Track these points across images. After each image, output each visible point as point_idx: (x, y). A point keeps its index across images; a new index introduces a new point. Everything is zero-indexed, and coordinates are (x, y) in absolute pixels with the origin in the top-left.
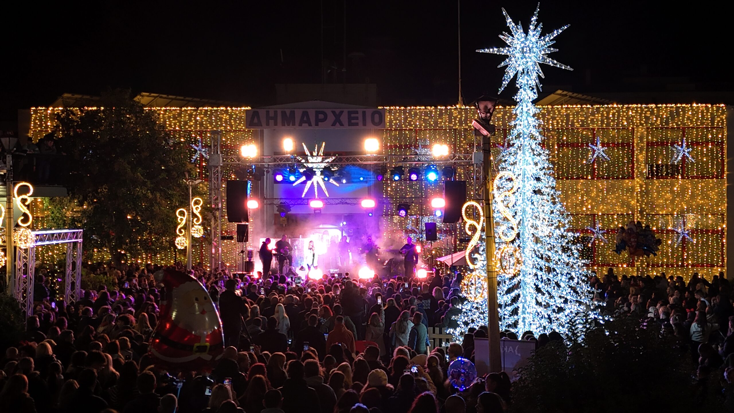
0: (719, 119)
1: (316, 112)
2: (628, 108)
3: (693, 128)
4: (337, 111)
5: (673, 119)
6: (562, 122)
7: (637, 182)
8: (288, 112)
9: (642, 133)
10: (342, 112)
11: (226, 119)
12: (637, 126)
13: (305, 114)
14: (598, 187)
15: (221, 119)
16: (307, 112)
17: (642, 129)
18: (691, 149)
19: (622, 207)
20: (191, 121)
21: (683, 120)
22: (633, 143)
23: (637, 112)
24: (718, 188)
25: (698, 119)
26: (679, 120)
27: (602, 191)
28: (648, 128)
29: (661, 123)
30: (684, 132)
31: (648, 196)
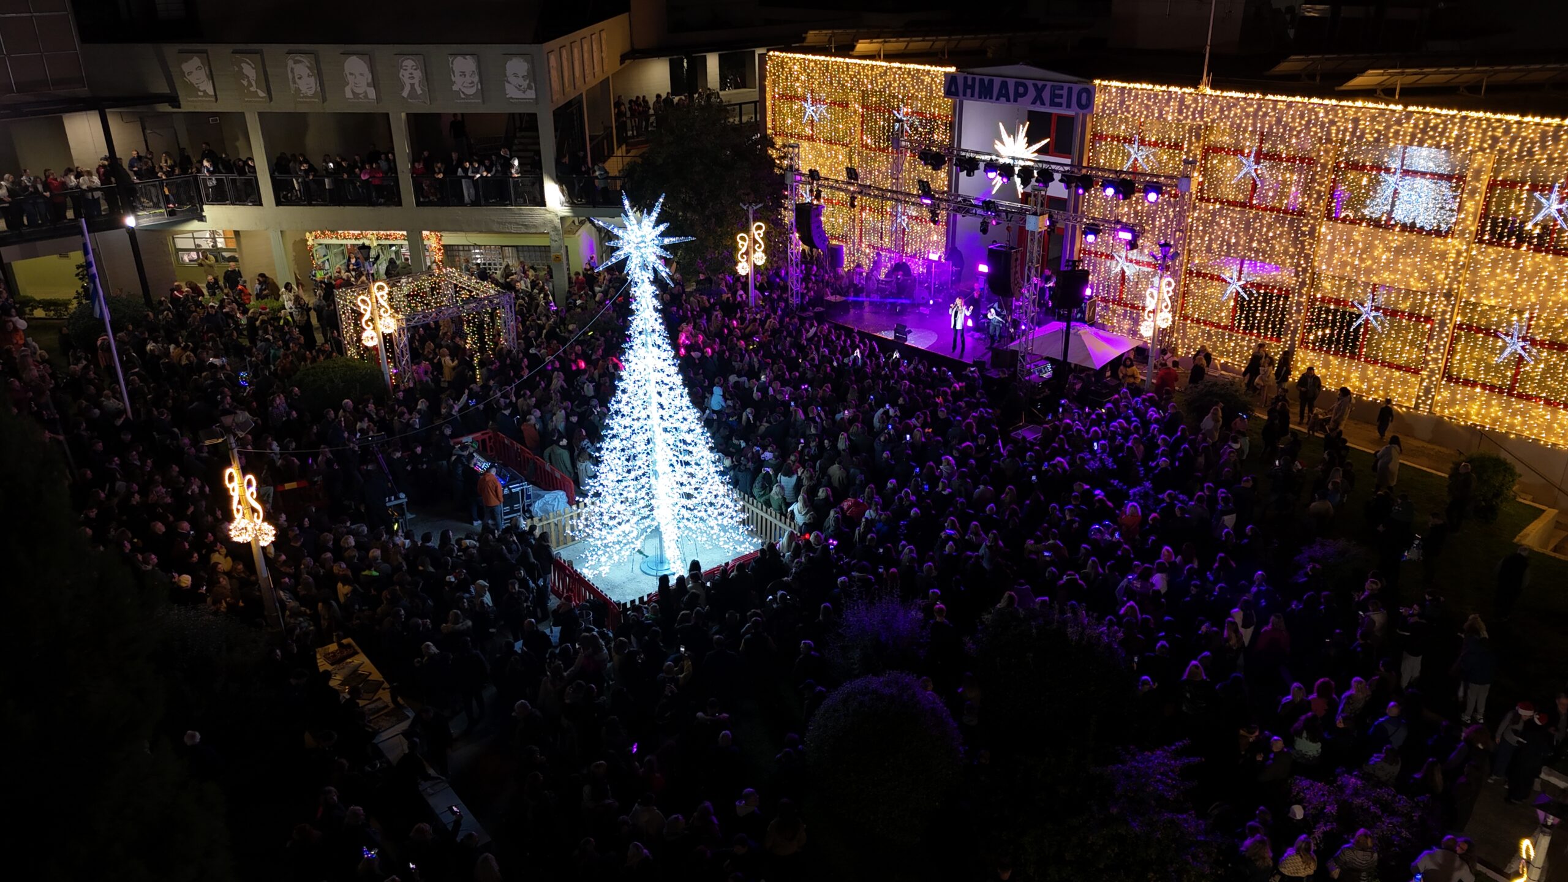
1: (1016, 83)
2: (1464, 118)
4: (1040, 84)
5: (1544, 146)
6: (1345, 129)
7: (1453, 246)
8: (986, 79)
9: (1481, 165)
10: (1045, 86)
11: (928, 83)
12: (1473, 152)
13: (1004, 85)
16: (1006, 82)
19: (1420, 281)
20: (895, 80)
23: (1479, 126)
26: (1556, 150)
29: (1520, 151)
31: (1465, 272)
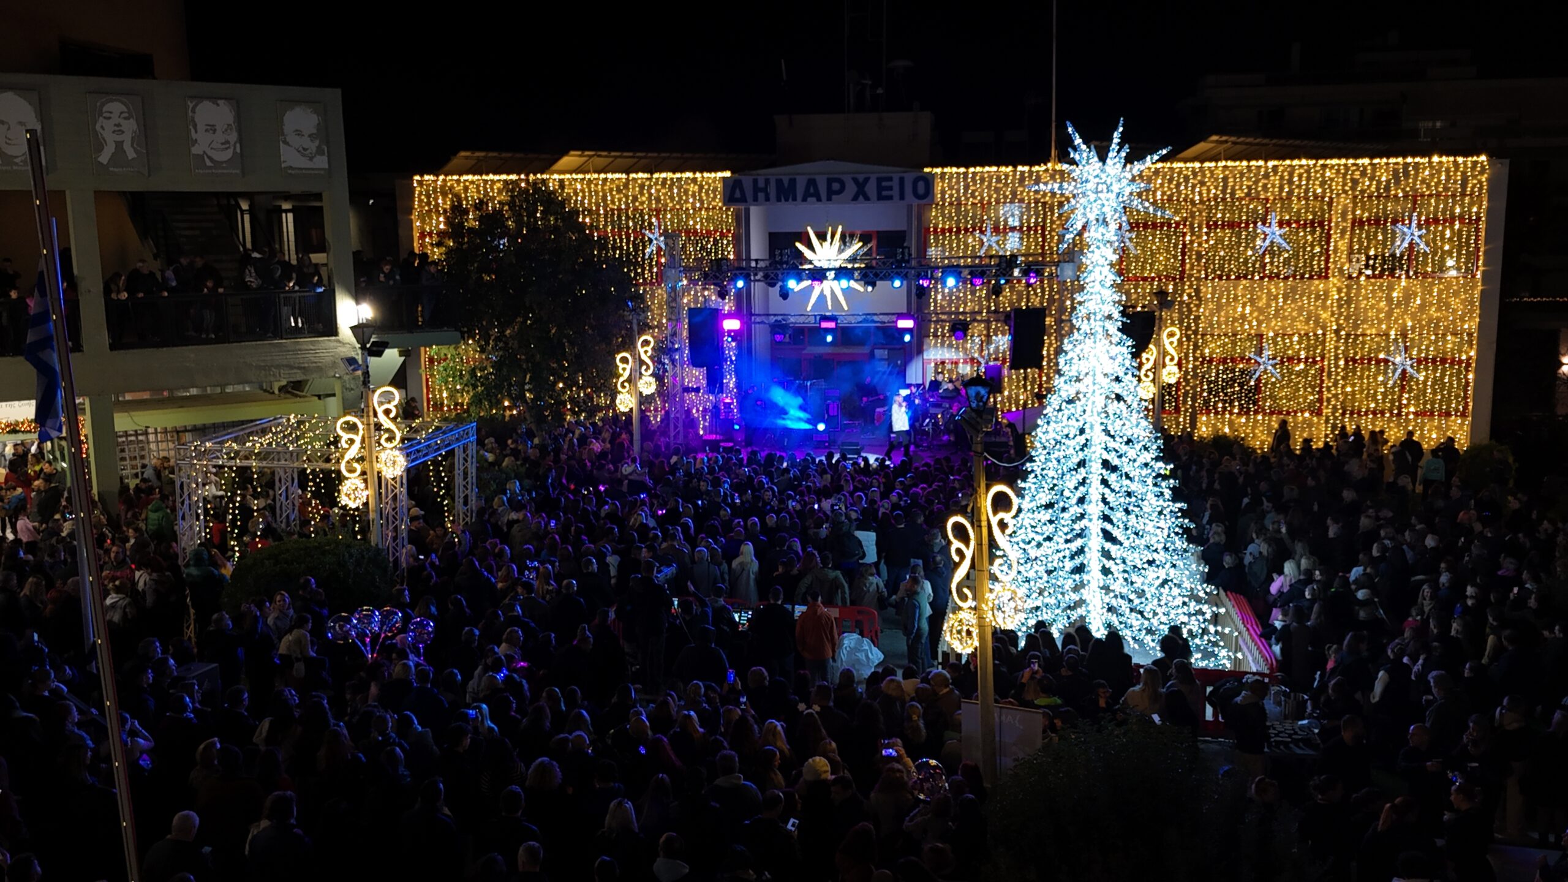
0: (1475, 181)
1: (828, 178)
2: (1324, 166)
3: (1430, 196)
4: (861, 178)
5: (1398, 182)
6: (1216, 188)
7: (1334, 285)
8: (786, 178)
9: (1345, 206)
10: (867, 180)
11: (694, 193)
12: (1338, 195)
13: (812, 183)
14: (1269, 293)
15: (686, 192)
16: (814, 180)
17: (1346, 199)
18: (1424, 231)
19: (1307, 322)
20: (642, 194)
21: (1415, 184)
22: (1330, 221)
23: (1338, 171)
24: (1466, 292)
25: (1439, 181)
26: (1407, 185)
27: (1276, 298)
28: (1355, 197)
29: (1378, 189)
30: (1415, 202)
31: (1349, 307)
